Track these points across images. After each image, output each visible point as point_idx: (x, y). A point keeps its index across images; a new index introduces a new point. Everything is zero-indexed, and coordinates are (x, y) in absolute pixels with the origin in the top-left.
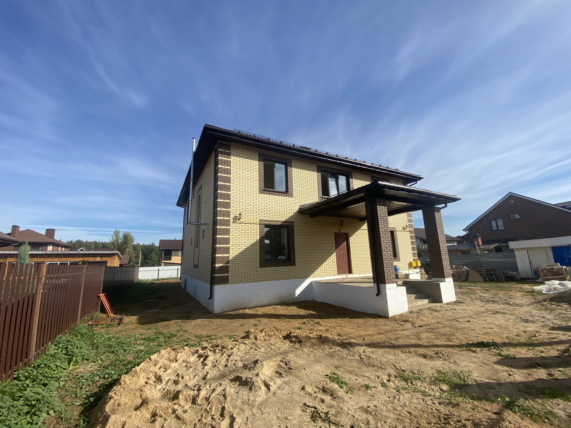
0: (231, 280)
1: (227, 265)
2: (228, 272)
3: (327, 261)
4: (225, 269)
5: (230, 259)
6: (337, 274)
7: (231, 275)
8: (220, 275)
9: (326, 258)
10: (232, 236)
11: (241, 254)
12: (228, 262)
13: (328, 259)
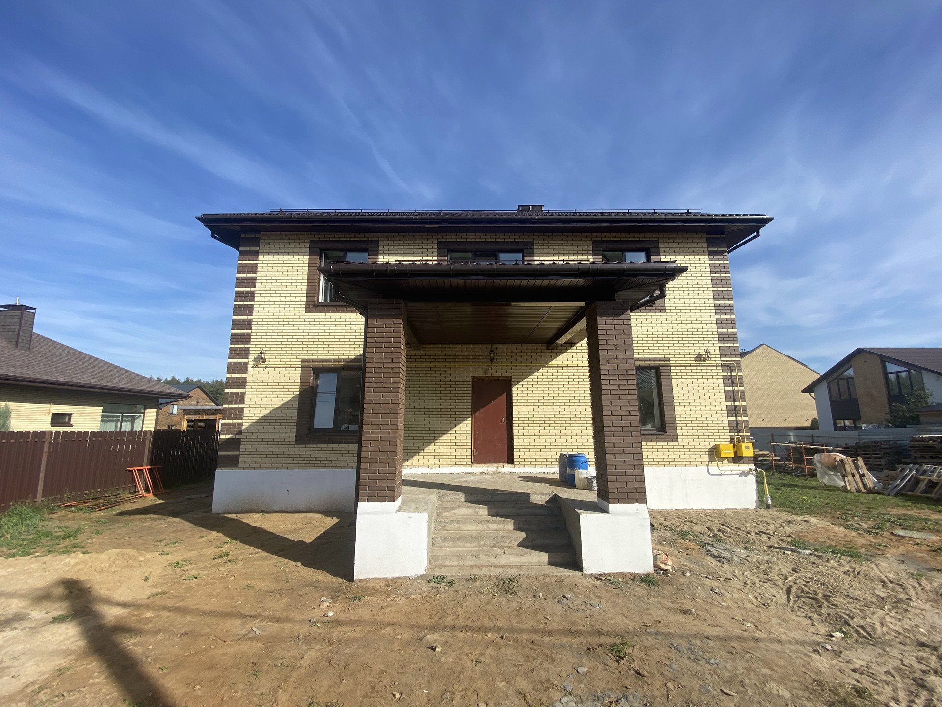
0: (243, 462)
1: (238, 437)
2: (238, 449)
3: (448, 435)
4: (234, 444)
5: (243, 427)
6: (470, 463)
7: (243, 453)
8: (226, 453)
9: (445, 429)
10: (249, 391)
11: (263, 419)
12: (240, 433)
13: (451, 432)
